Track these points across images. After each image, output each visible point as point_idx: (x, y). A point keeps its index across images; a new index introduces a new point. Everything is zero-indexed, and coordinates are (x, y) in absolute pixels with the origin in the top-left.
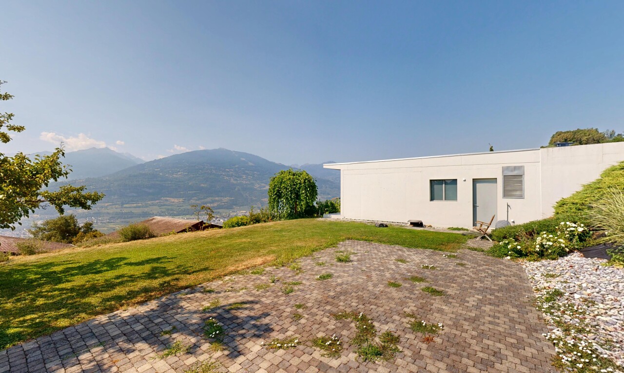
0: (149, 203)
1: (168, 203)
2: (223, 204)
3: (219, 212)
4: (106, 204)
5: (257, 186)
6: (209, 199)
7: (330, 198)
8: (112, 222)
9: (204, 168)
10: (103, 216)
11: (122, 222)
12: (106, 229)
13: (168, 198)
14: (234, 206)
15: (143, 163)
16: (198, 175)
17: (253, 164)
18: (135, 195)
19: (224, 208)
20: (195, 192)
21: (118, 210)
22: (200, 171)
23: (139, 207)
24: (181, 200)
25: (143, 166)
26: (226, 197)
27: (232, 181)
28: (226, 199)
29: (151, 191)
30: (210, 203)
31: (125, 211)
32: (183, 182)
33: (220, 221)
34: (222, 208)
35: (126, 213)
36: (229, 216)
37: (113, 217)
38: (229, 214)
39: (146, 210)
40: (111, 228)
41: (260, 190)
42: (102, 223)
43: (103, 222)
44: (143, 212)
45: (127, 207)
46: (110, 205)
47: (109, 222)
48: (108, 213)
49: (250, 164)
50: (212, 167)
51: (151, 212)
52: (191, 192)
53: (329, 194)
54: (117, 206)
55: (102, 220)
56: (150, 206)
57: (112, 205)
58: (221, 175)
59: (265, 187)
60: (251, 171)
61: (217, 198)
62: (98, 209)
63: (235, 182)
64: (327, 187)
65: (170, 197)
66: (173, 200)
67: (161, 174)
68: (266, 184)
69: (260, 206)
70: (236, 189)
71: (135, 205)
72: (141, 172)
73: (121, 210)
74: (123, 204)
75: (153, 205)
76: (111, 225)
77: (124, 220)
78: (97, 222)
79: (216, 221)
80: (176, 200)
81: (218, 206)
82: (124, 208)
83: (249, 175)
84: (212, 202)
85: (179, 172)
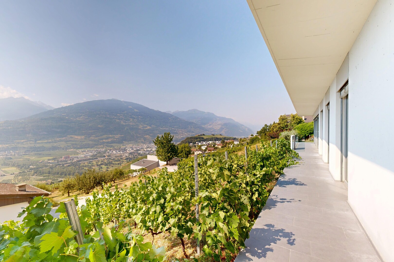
0: (58, 139)
1: (73, 139)
2: (115, 140)
3: (112, 146)
4: (22, 141)
5: (141, 127)
6: (105, 136)
7: (194, 135)
8: (27, 155)
9: (100, 113)
10: (20, 150)
11: (36, 154)
12: (22, 159)
13: (72, 136)
14: (124, 141)
15: (52, 110)
16: (96, 118)
17: (137, 111)
18: (45, 133)
19: (116, 143)
20: (94, 131)
21: (32, 145)
22: (98, 115)
23: (50, 143)
24: (83, 137)
25: (52, 112)
26: (117, 135)
27: (122, 123)
28: (118, 136)
29: (59, 130)
30: (105, 139)
31: (38, 145)
32: (84, 124)
33: (113, 152)
34: (114, 143)
35: (39, 148)
36: (120, 149)
37: (28, 151)
38: (120, 147)
39: (55, 145)
40: (26, 159)
41: (144, 130)
42: (18, 155)
43: (20, 154)
44: (53, 146)
45: (39, 143)
46: (25, 141)
47: (24, 155)
48: (24, 148)
49: (136, 110)
50: (107, 113)
51: (59, 146)
52: (91, 131)
53: (193, 132)
54: (31, 142)
55: (19, 153)
56: (58, 141)
57: (27, 141)
58: (114, 118)
59: (146, 127)
60: (136, 115)
61: (110, 136)
62: (16, 144)
63: (124, 124)
64: (192, 127)
65: (74, 135)
66: (76, 137)
67: (67, 118)
68: (148, 125)
69: (143, 141)
70: (125, 129)
71: (46, 141)
72: (51, 116)
73: (35, 145)
74: (36, 140)
75: (61, 141)
76: (26, 157)
77: (36, 153)
78: (14, 155)
79: (110, 153)
80: (79, 137)
81: (111, 141)
82: (37, 143)
83: (135, 119)
84: (107, 138)
85: (81, 116)
